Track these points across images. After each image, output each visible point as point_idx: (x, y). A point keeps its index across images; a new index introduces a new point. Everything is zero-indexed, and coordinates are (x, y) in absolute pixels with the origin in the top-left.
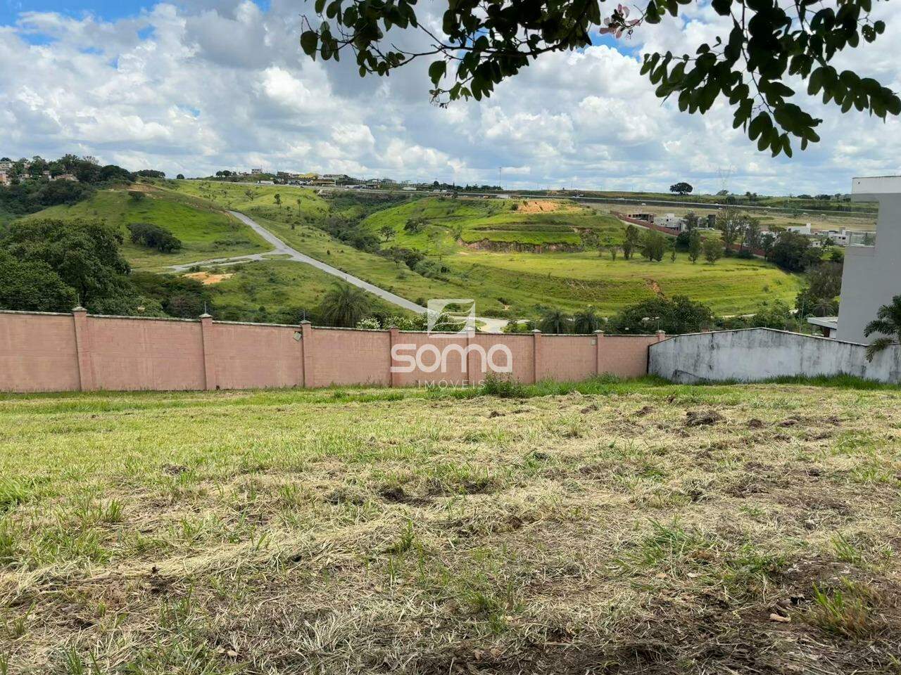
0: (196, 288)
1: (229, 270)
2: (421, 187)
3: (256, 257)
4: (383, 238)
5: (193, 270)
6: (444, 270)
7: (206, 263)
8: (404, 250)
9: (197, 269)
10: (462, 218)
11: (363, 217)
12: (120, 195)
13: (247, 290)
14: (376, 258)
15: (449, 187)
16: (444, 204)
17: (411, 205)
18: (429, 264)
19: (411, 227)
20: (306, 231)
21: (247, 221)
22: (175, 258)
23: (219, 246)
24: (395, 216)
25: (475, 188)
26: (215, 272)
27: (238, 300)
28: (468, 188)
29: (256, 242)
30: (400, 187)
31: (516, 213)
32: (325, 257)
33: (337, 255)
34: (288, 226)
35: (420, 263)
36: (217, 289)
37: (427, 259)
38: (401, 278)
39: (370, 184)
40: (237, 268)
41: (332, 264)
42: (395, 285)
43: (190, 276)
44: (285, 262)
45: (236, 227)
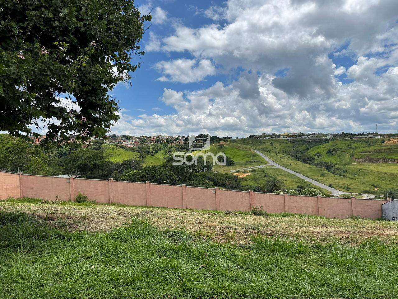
0: (235, 178)
1: (250, 172)
2: (335, 135)
3: (261, 167)
4: (316, 158)
5: (237, 172)
6: (344, 171)
7: (242, 169)
8: (326, 163)
9: (239, 172)
10: (356, 148)
11: (308, 149)
12: (216, 146)
13: (255, 179)
14: (312, 166)
15: (350, 134)
16: (347, 142)
17: (330, 143)
18: (337, 169)
19: (329, 153)
20: (282, 156)
21: (259, 153)
22: (232, 168)
23: (248, 163)
24: (322, 149)
25: (363, 134)
26: (245, 172)
27: (252, 183)
28: (359, 134)
29: (262, 161)
30: (325, 136)
31: (384, 144)
32: (289, 166)
33: (294, 165)
34: (275, 154)
35: (333, 169)
36: (244, 179)
37: (337, 166)
38: (323, 175)
39: (312, 135)
40: (253, 171)
41: (291, 169)
42: (319, 178)
43: (235, 174)
44: (272, 168)
45: (255, 155)
